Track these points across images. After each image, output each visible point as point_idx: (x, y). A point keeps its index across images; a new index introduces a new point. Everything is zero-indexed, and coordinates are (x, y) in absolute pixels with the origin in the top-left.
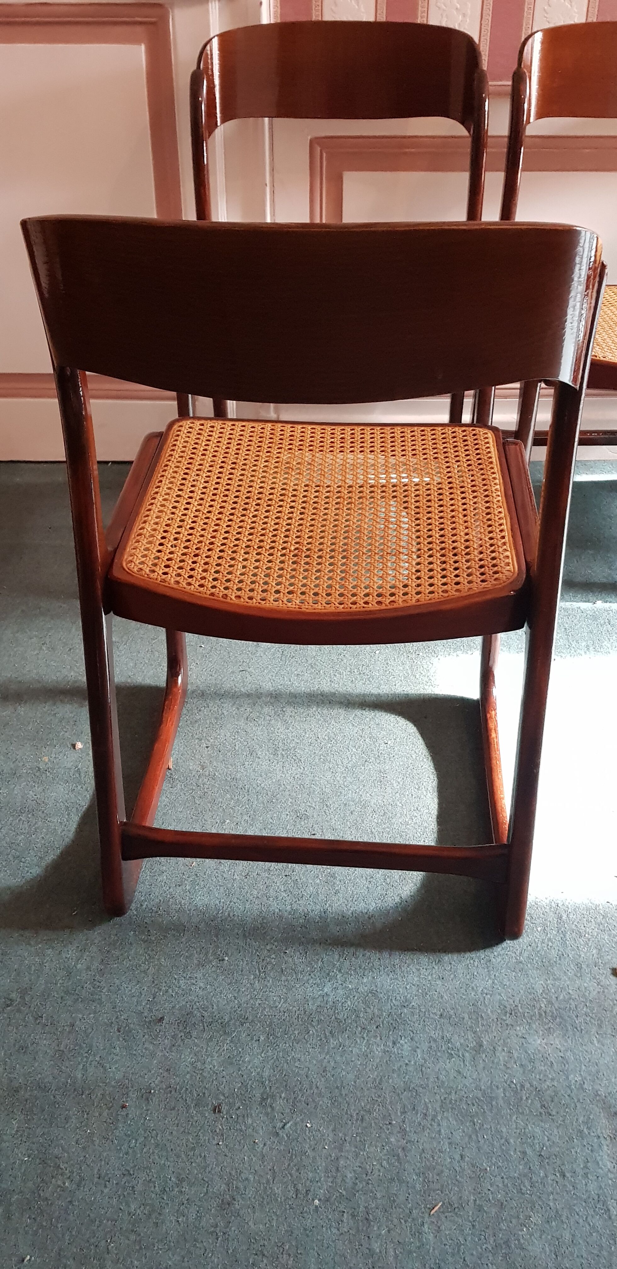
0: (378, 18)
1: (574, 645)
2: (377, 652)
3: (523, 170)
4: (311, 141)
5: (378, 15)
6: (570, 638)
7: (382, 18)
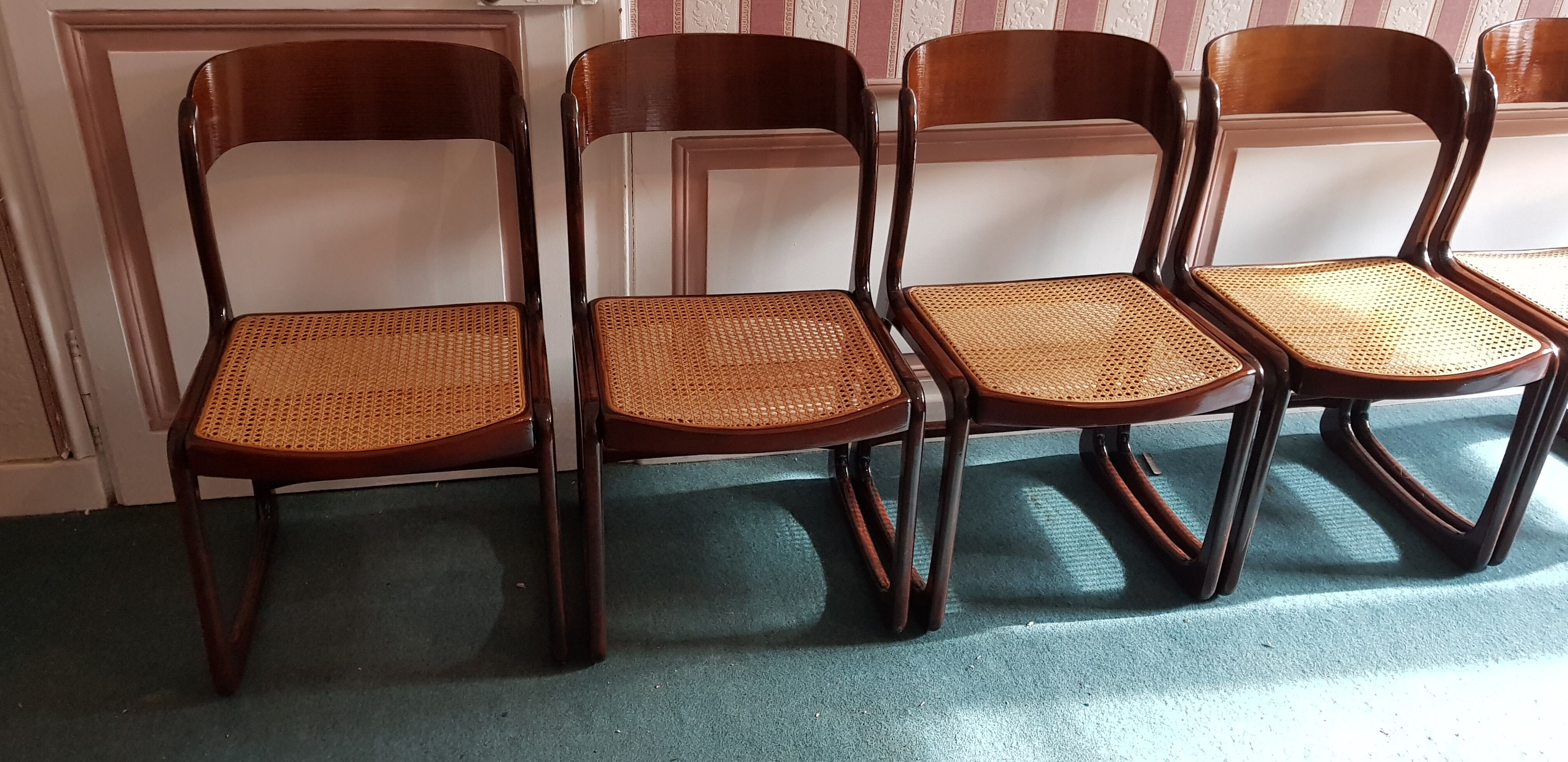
0: (742, 30)
1: (1020, 682)
2: (818, 715)
3: (917, 162)
4: (673, 141)
5: (742, 28)
6: (1014, 672)
7: (746, 30)
